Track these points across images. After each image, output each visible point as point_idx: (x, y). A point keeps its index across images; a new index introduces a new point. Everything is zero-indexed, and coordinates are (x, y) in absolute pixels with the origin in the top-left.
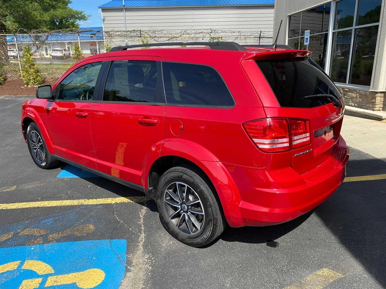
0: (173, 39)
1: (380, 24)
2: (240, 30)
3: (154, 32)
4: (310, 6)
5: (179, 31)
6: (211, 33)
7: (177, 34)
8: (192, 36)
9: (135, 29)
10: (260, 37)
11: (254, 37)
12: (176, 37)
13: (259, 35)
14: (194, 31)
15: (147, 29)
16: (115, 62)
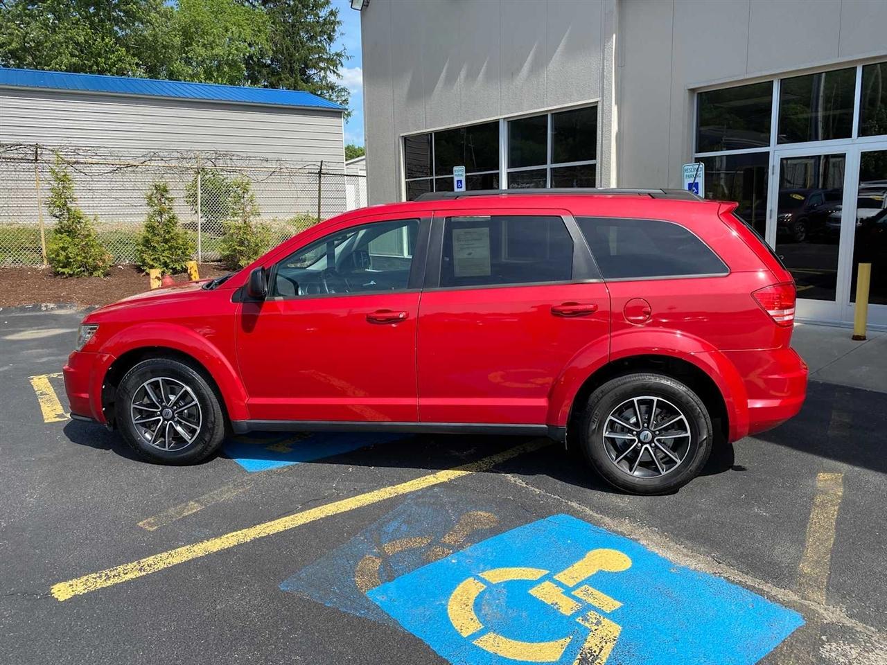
0: (125, 169)
1: (598, 162)
2: (280, 156)
3: (76, 151)
4: (453, 124)
5: (139, 152)
6: (216, 159)
7: (135, 158)
8: (173, 163)
9: (21, 140)
10: (320, 173)
11: (309, 173)
12: (132, 166)
13: (317, 167)
14: (176, 155)
15: (55, 142)
16: (453, 220)
